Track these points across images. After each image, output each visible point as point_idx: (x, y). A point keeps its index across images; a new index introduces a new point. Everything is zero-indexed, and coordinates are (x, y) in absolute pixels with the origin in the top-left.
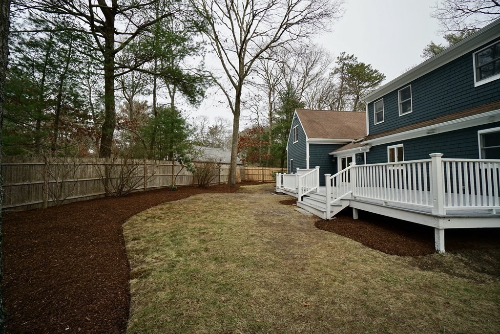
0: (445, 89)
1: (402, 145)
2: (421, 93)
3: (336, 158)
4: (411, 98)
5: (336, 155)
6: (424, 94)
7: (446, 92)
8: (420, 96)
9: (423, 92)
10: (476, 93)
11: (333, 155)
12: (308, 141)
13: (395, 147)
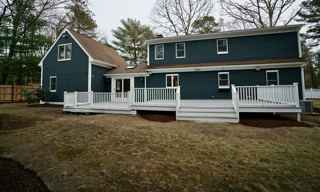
0: (204, 51)
1: (177, 75)
2: (191, 49)
3: (110, 79)
4: (185, 50)
5: (110, 76)
6: (193, 50)
7: (205, 53)
8: (190, 50)
9: (193, 49)
10: (218, 56)
11: (105, 76)
12: (91, 62)
13: (172, 75)
